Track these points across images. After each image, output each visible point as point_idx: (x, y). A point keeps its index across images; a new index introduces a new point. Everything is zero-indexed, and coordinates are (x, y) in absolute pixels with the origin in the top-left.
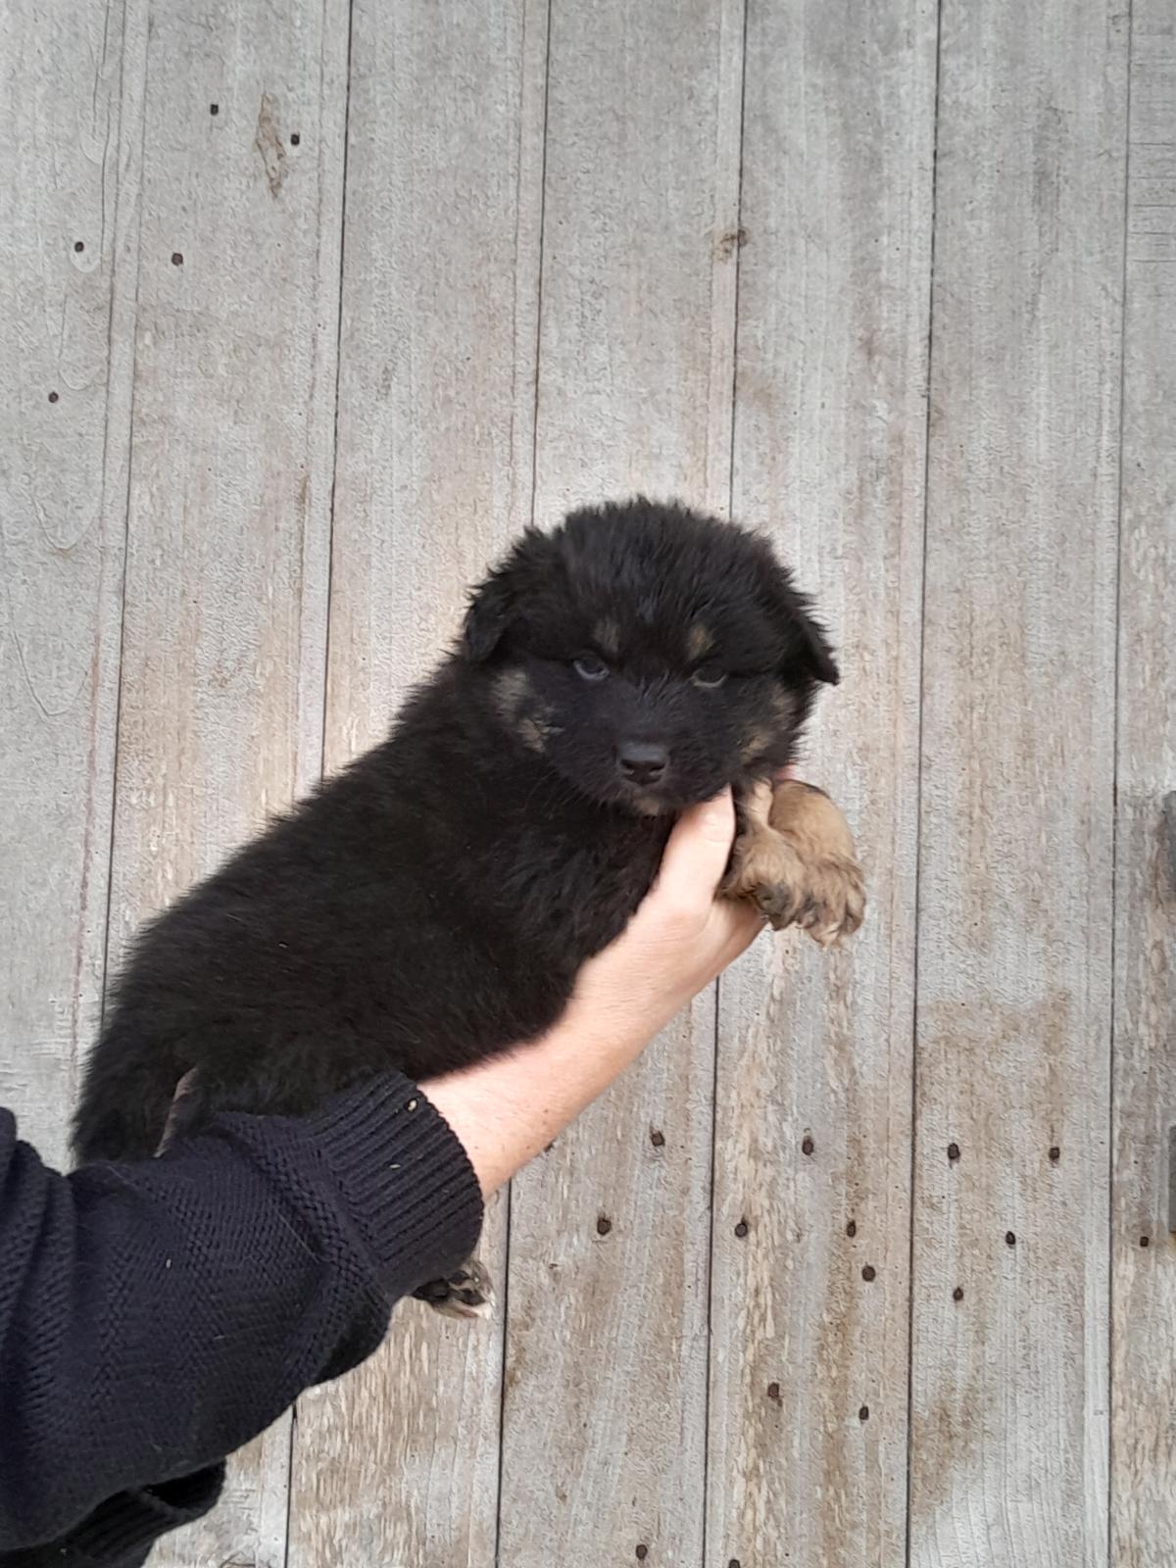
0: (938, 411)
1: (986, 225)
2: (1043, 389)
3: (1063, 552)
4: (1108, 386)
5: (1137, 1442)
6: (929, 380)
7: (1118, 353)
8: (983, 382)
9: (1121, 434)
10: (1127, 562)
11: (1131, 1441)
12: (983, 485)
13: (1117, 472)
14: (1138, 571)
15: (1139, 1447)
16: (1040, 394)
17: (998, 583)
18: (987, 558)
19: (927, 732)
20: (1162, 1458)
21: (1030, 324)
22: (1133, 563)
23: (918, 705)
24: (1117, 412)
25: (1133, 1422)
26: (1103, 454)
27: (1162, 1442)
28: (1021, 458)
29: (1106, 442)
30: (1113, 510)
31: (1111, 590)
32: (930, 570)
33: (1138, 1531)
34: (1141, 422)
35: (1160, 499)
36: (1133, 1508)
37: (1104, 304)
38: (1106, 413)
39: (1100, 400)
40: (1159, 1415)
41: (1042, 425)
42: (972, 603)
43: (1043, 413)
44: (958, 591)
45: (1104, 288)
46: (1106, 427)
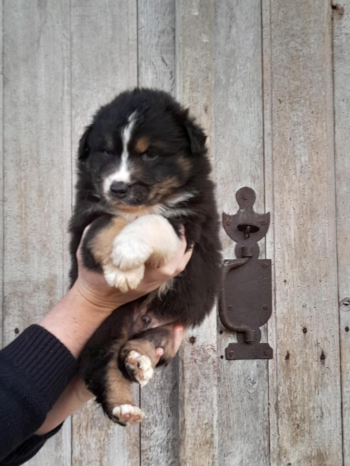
0: (7, 79)
1: (21, 15)
2: (43, 70)
3: (52, 126)
4: (66, 69)
5: (80, 425)
6: (3, 68)
7: (69, 57)
8: (22, 68)
9: (71, 85)
10: (74, 129)
11: (78, 425)
12: (23, 104)
13: (70, 98)
14: (78, 131)
15: (81, 426)
16: (42, 71)
17: (29, 137)
18: (25, 129)
19: (6, 189)
20: (89, 429)
21: (37, 48)
22: (76, 129)
23: (2, 180)
24: (70, 78)
25: (79, 418)
26: (65, 92)
27: (89, 424)
28: (36, 94)
29: (66, 88)
30: (69, 111)
31: (69, 138)
32: (5, 133)
33: (81, 454)
34: (78, 81)
35: (84, 107)
36: (79, 447)
37: (64, 40)
38: (66, 78)
39: (63, 74)
40: (88, 415)
41: (43, 83)
42: (20, 144)
43: (43, 79)
44: (15, 140)
45: (64, 35)
46: (66, 83)
